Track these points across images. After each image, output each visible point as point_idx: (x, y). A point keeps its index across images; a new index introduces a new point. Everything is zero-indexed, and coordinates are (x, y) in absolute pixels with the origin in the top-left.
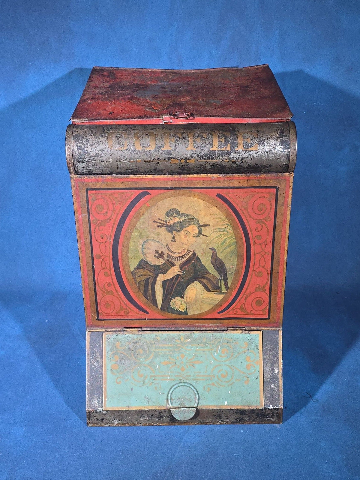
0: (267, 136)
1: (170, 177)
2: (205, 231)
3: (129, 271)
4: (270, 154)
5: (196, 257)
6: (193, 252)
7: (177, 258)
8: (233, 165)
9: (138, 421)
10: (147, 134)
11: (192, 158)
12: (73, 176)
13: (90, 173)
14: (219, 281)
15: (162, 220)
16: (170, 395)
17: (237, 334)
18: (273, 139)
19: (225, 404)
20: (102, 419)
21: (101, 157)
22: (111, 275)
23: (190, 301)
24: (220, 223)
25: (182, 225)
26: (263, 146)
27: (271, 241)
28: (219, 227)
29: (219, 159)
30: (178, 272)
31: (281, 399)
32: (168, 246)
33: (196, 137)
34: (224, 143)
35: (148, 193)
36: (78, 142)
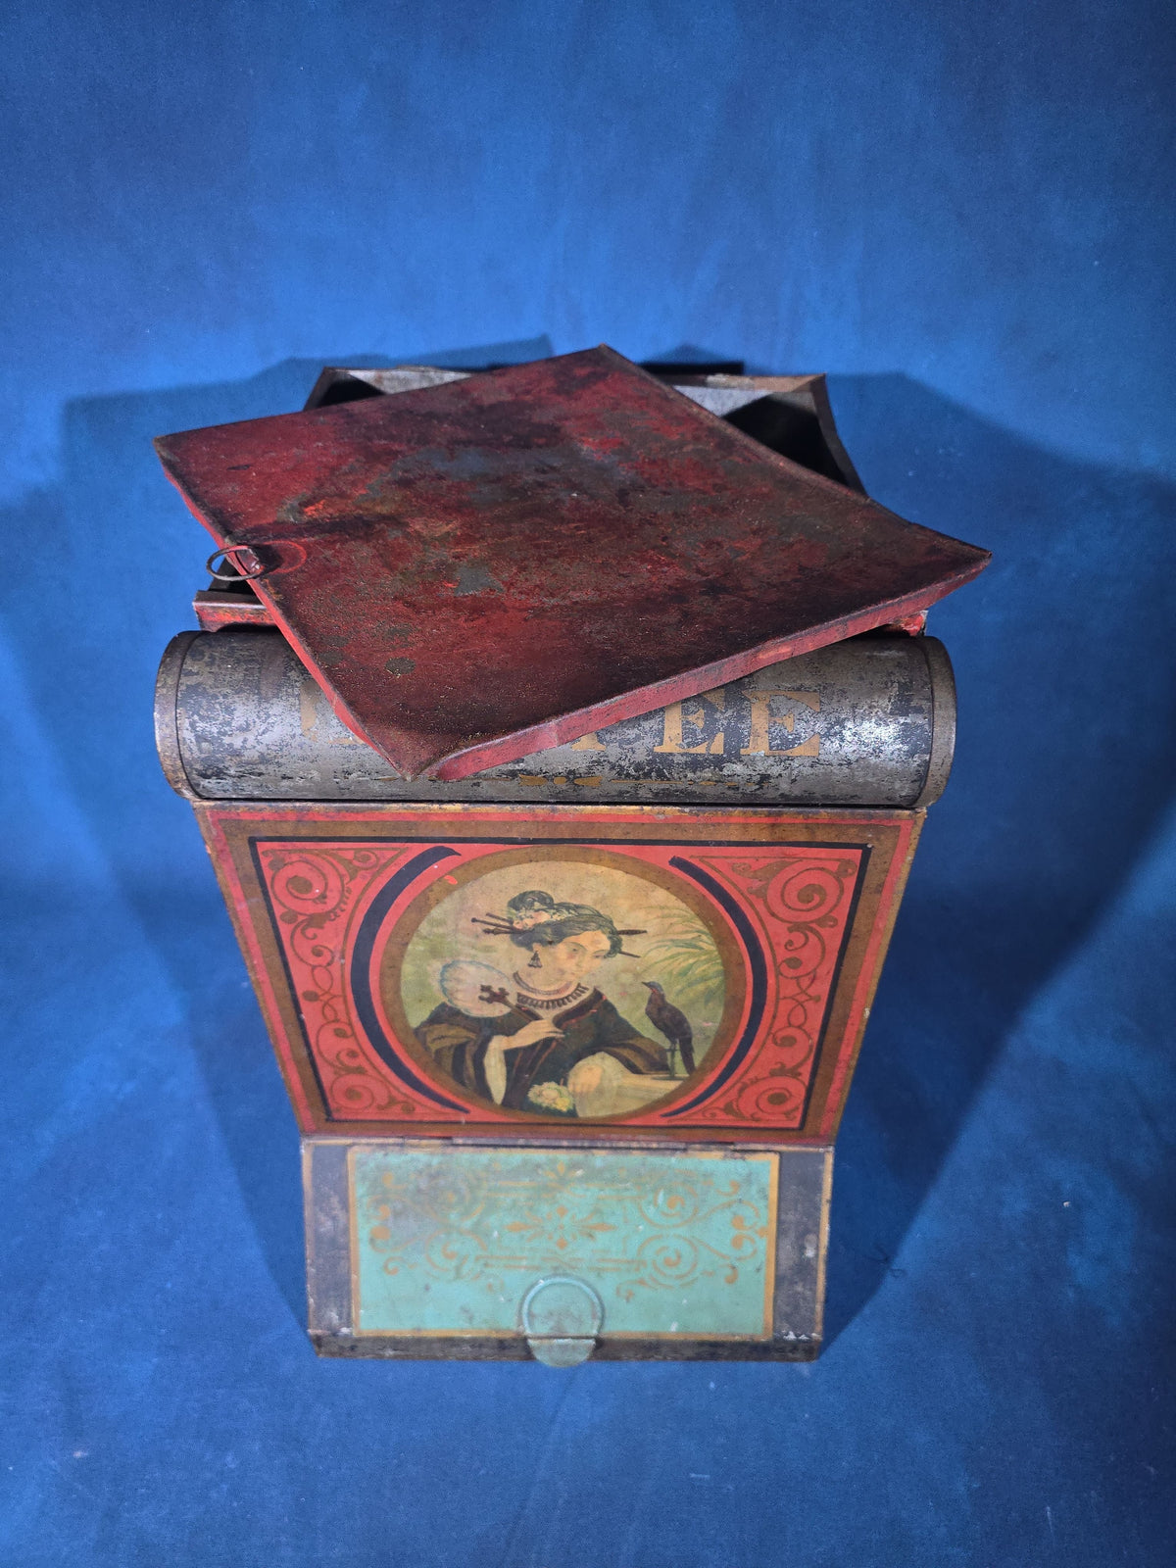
0: (854, 707)
1: (519, 811)
3: (406, 1026)
4: (858, 767)
5: (601, 1001)
6: (595, 990)
7: (545, 1003)
11: (590, 774)
12: (199, 804)
14: (669, 1054)
15: (498, 918)
16: (526, 1306)
17: (711, 1161)
18: (873, 720)
19: (672, 1329)
20: (352, 1347)
21: (279, 765)
22: (354, 1034)
23: (584, 1090)
24: (679, 928)
25: (559, 933)
26: (837, 742)
27: (828, 973)
28: (675, 937)
29: (683, 779)
30: (550, 1032)
31: (820, 1318)
32: (519, 976)
34: (703, 731)
35: (452, 852)
36: (196, 717)
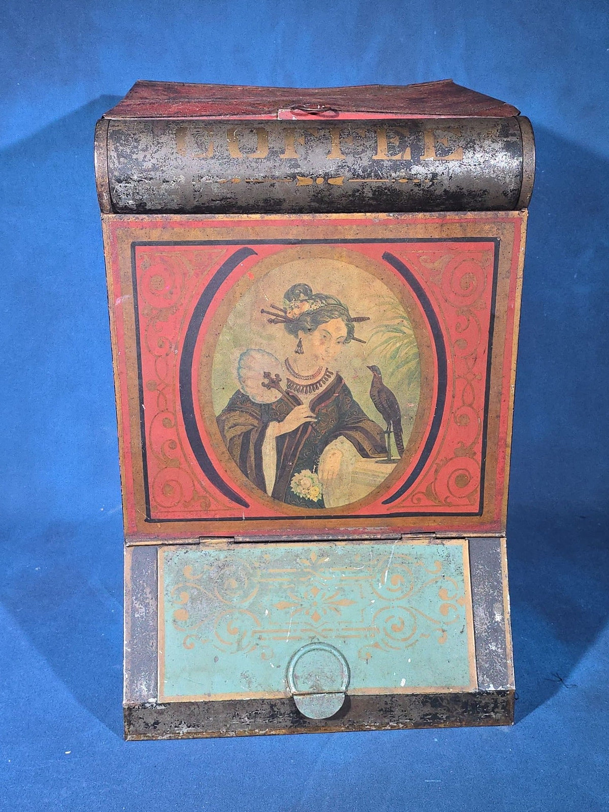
0: (479, 134)
1: (293, 218)
2: (361, 331)
3: (213, 415)
4: (485, 167)
5: (341, 386)
6: (337, 374)
7: (305, 388)
8: (416, 189)
9: (228, 726)
10: (252, 131)
11: (337, 176)
12: (105, 215)
13: (141, 209)
14: (386, 435)
15: (277, 309)
16: (291, 669)
17: (420, 546)
19: (402, 685)
20: (155, 723)
21: (163, 171)
22: (176, 424)
23: (330, 477)
24: (390, 314)
26: (472, 151)
27: (485, 351)
28: (387, 323)
29: (389, 178)
30: (307, 417)
31: (511, 671)
32: (288, 362)
33: (345, 135)
34: (398, 147)
35: (252, 252)
36: (118, 144)
